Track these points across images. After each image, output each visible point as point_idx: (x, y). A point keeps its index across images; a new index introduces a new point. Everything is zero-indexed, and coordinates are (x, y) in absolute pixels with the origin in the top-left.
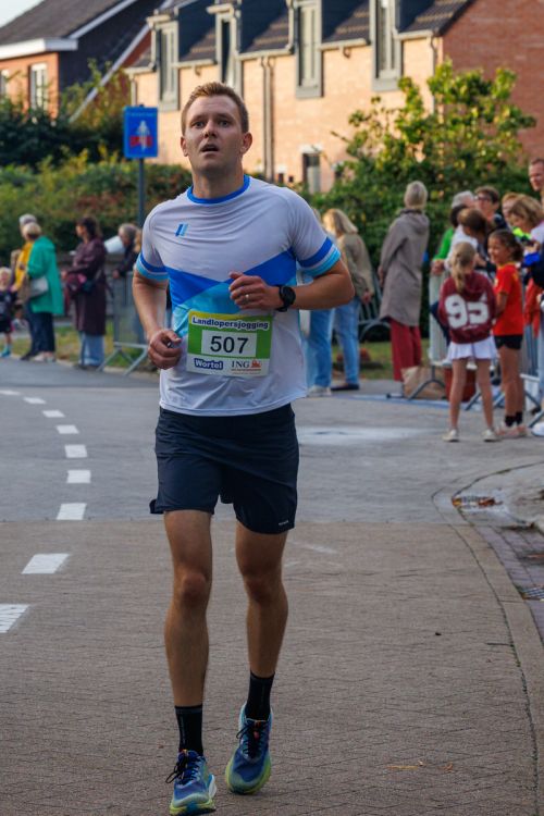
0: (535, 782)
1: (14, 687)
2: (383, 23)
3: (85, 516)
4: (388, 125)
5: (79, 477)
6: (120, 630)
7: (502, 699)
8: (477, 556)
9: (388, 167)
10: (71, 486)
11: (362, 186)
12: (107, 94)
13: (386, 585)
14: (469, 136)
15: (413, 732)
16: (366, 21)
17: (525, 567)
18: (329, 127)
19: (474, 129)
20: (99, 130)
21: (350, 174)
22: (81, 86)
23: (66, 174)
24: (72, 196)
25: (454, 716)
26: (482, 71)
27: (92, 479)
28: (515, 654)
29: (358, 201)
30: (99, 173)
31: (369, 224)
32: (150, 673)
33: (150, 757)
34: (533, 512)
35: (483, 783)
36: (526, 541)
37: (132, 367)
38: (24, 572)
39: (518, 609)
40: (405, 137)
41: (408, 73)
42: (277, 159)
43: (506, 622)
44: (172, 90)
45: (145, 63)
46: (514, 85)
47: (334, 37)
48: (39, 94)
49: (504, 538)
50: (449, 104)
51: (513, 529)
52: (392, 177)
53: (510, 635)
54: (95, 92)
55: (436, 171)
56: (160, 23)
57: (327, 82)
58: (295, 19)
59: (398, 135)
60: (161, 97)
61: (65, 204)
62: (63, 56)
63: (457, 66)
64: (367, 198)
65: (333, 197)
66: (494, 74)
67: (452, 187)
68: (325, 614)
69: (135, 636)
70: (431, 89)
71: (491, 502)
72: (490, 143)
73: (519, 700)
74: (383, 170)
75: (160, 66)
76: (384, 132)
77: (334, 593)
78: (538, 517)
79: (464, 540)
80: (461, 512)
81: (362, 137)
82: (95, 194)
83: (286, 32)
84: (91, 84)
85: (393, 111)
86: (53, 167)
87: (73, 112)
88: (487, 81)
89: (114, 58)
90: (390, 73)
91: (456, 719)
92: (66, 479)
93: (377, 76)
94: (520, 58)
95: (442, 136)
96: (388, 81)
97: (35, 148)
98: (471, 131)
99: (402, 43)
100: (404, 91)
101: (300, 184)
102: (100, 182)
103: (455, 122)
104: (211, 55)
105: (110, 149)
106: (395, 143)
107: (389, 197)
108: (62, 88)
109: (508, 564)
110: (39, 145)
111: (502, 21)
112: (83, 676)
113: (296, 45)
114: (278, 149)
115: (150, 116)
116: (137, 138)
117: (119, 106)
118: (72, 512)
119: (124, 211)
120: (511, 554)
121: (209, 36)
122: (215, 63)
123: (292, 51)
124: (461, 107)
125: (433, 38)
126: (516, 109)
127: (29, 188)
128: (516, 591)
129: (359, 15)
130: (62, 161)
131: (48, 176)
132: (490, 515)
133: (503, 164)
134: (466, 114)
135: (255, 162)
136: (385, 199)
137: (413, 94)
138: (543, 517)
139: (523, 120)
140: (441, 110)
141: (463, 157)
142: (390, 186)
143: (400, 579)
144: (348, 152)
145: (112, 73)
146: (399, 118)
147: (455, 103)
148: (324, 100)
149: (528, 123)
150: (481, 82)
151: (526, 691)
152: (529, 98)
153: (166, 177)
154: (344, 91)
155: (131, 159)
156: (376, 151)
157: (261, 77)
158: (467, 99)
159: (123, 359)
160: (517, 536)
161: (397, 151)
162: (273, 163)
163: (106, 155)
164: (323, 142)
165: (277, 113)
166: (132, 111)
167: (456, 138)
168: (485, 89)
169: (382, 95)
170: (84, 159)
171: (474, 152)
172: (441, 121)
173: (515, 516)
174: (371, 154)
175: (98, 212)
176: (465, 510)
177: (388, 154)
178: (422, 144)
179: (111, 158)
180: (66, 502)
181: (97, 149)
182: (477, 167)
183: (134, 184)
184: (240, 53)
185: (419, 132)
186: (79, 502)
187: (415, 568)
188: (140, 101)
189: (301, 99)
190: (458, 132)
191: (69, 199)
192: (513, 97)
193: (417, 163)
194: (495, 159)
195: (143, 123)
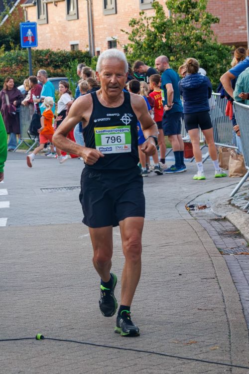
0: (230, 348)
3: (7, 224)
4: (148, 25)
7: (212, 306)
8: (199, 234)
9: (149, 46)
10: (1, 210)
11: (137, 56)
12: (13, 17)
13: (154, 251)
14: (187, 28)
15: (169, 326)
17: (222, 238)
18: (120, 28)
19: (190, 25)
20: (10, 35)
21: (131, 50)
25: (189, 316)
27: (10, 205)
28: (218, 283)
30: (11, 55)
34: (226, 211)
36: (222, 225)
37: (30, 149)
39: (219, 260)
40: (156, 31)
42: (96, 45)
43: (214, 267)
44: (44, 14)
46: (208, 3)
49: (211, 225)
50: (177, 13)
51: (216, 220)
52: (151, 50)
53: (216, 274)
54: (7, 16)
55: (172, 47)
57: (118, 5)
59: (153, 30)
60: (39, 18)
67: (181, 55)
70: (168, 7)
72: (197, 32)
73: (221, 306)
74: (146, 47)
75: (37, 3)
76: (146, 29)
78: (228, 213)
79: (192, 227)
80: (190, 213)
81: (135, 32)
82: (9, 66)
84: (5, 13)
85: (150, 18)
88: (195, 2)
90: (148, 0)
91: (191, 317)
93: (142, 2)
95: (175, 29)
96: (147, 4)
98: (188, 26)
100: (155, 9)
102: (10, 60)
103: (180, 22)
105: (15, 43)
106: (152, 34)
107: (150, 60)
109: (214, 238)
114: (96, 39)
115: (33, 27)
116: (27, 38)
117: (19, 22)
118: (0, 222)
119: (23, 73)
120: (215, 233)
122: (64, 1)
124: (183, 15)
126: (209, 14)
128: (218, 251)
132: (205, 213)
133: (205, 41)
134: (186, 18)
135: (86, 47)
136: (148, 61)
137: (159, 10)
138: (230, 213)
139: (213, 19)
140: (173, 16)
141: (185, 39)
142: (150, 55)
143: (161, 247)
144: (130, 39)
145: (14, 7)
146: (153, 22)
147: (180, 13)
148: (118, 14)
149: (215, 21)
150: (192, 2)
151: (224, 301)
152: (216, 9)
153: (43, 56)
154: (127, 10)
155: (25, 48)
156: (143, 38)
157: (86, 5)
158: (186, 11)
159: (25, 146)
160: (218, 223)
161: (153, 38)
162: (94, 47)
163: (13, 46)
164: (117, 35)
165: (95, 22)
166: (24, 25)
167: (181, 30)
168: (194, 6)
169: (144, 11)
170: (3, 49)
171: (190, 36)
172: (174, 22)
173: (216, 213)
174: (140, 40)
175: (11, 75)
176: (192, 212)
177: (148, 39)
178: (165, 34)
179: (16, 48)
181: (9, 44)
182: (192, 43)
183: (27, 60)
185: (163, 28)
186: (4, 217)
187: (169, 242)
188: (29, 20)
189: (106, 15)
190: (182, 27)
192: (207, 8)
193: (163, 43)
194: (200, 39)
195: (29, 30)
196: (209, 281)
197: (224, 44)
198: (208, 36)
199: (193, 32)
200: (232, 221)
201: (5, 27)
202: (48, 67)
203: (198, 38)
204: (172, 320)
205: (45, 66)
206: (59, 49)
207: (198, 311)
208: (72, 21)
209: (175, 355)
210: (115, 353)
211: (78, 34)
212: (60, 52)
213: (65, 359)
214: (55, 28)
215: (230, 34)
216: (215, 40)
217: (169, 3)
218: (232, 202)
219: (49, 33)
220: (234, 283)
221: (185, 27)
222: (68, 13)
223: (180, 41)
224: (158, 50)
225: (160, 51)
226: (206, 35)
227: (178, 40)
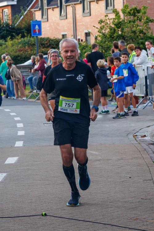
1: (3, 199)
3: (23, 145)
4: (110, 23)
5: (21, 133)
6: (34, 180)
7: (150, 197)
8: (141, 153)
9: (111, 36)
10: (19, 136)
11: (103, 42)
12: (26, 17)
13: (114, 163)
14: (134, 25)
15: (123, 209)
18: (93, 25)
19: (136, 23)
20: (24, 28)
21: (99, 38)
22: (18, 15)
23: (15, 42)
24: (17, 48)
25: (136, 203)
26: (138, 6)
27: (25, 133)
28: (153, 183)
29: (102, 46)
30: (25, 41)
31: (105, 53)
32: (44, 193)
35: (145, 223)
37: (36, 99)
38: (5, 163)
40: (115, 27)
41: (115, 8)
42: (77, 35)
43: (151, 173)
44: (45, 15)
45: (37, 8)
46: (147, 10)
49: (149, 147)
51: (152, 144)
52: (112, 39)
53: (152, 177)
54: (22, 17)
55: (125, 37)
57: (91, 11)
59: (113, 26)
60: (42, 18)
61: (15, 50)
62: (12, 6)
63: (130, 5)
64: (105, 45)
67: (130, 42)
68: (96, 173)
69: (39, 182)
70: (122, 12)
72: (141, 27)
74: (109, 37)
75: (42, 9)
77: (98, 166)
79: (137, 148)
81: (102, 27)
82: (24, 47)
84: (21, 14)
85: (111, 19)
86: (11, 39)
87: (16, 23)
88: (139, 9)
89: (28, 6)
90: (110, 8)
92: (17, 134)
94: (149, 2)
95: (127, 26)
96: (110, 10)
97: (5, 34)
98: (135, 24)
100: (115, 13)
101: (85, 42)
102: (24, 44)
103: (130, 22)
105: (28, 33)
106: (113, 29)
108: (12, 16)
109: (151, 155)
110: (6, 33)
114: (77, 32)
115: (39, 23)
116: (35, 30)
118: (19, 144)
119: (32, 52)
120: (151, 152)
122: (58, 7)
123: (81, 2)
124: (132, 17)
126: (148, 17)
127: (4, 46)
128: (153, 163)
130: (13, 38)
131: (10, 42)
132: (145, 140)
133: (145, 34)
134: (133, 19)
135: (71, 36)
136: (110, 45)
137: (117, 14)
139: (150, 20)
140: (126, 18)
141: (133, 32)
142: (111, 42)
143: (118, 161)
144: (99, 32)
145: (27, 11)
146: (113, 21)
147: (130, 16)
148: (91, 17)
149: (152, 21)
150: (137, 9)
152: (152, 14)
153: (45, 41)
154: (97, 14)
155: (34, 37)
156: (107, 31)
157: (72, 10)
158: (133, 14)
159: (33, 97)
161: (113, 31)
162: (76, 36)
163: (27, 35)
164: (91, 29)
165: (77, 21)
166: (34, 22)
167: (130, 26)
168: (139, 11)
169: (108, 15)
170: (20, 37)
171: (136, 30)
172: (126, 21)
173: (152, 140)
174: (105, 32)
175: (24, 52)
176: (137, 139)
177: (110, 32)
178: (120, 29)
179: (28, 36)
180: (17, 141)
181: (24, 34)
182: (137, 35)
183: (35, 44)
184: (65, 4)
185: (119, 25)
186: (21, 141)
187: (123, 157)
188: (36, 19)
189: (84, 17)
190: (131, 25)
191: (16, 49)
192: (147, 13)
193: (119, 34)
194: (142, 32)
195: (37, 25)
196: (148, 182)
198: (147, 31)
199: (138, 28)
201: (21, 23)
202: (47, 48)
203: (141, 32)
204: (126, 205)
205: (46, 48)
206: (55, 37)
207: (141, 200)
208: (63, 20)
209: (127, 227)
210: (91, 225)
211: (66, 28)
212: (55, 39)
213: (60, 228)
214: (52, 24)
216: (152, 33)
217: (123, 10)
219: (49, 27)
221: (133, 25)
222: (61, 15)
223: (130, 33)
224: (116, 39)
225: (117, 40)
226: (146, 30)
227: (128, 33)
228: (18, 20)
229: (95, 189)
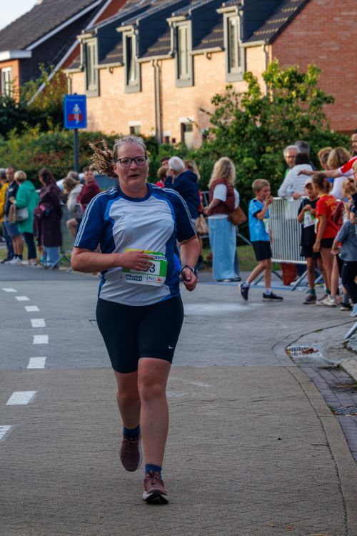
2: (232, 37)
3: (45, 366)
4: (237, 103)
5: (41, 339)
6: (72, 441)
7: (323, 481)
8: (303, 387)
9: (238, 132)
10: (36, 346)
11: (221, 145)
12: (51, 87)
13: (244, 408)
14: (291, 109)
15: (266, 504)
16: (221, 35)
17: (334, 393)
18: (199, 106)
19: (293, 105)
20: (47, 109)
21: (213, 136)
22: (35, 82)
23: (26, 140)
24: (30, 154)
25: (292, 493)
26: (298, 67)
27: (49, 340)
28: (330, 451)
29: (219, 154)
30: (47, 138)
32: (92, 469)
33: (95, 524)
34: (339, 357)
36: (335, 376)
38: (7, 404)
39: (332, 422)
40: (248, 112)
41: (249, 70)
42: (164, 127)
43: (324, 431)
44: (94, 83)
45: (76, 66)
46: (319, 76)
47: (201, 46)
48: (7, 88)
49: (320, 375)
50: (277, 89)
51: (326, 368)
52: (241, 137)
53: (327, 439)
54: (43, 85)
55: (269, 134)
56: (86, 39)
57: (196, 75)
58: (174, 35)
59: (244, 110)
60: (87, 88)
61: (26, 159)
62: (22, 62)
63: (281, 64)
64: (225, 152)
65: (202, 152)
66: (307, 69)
67: (280, 144)
68: (205, 427)
69: (82, 444)
70: (265, 80)
71: (311, 351)
72: (304, 114)
73: (334, 482)
74: (234, 133)
75: (86, 67)
76: (234, 108)
77: (210, 414)
78: (342, 360)
79: (294, 377)
80: (291, 358)
81: (220, 112)
82: (45, 153)
83: (169, 43)
84: (41, 80)
85: (240, 94)
86: (17, 135)
87: (30, 99)
88: (302, 73)
89: (56, 63)
90: (237, 70)
91: (294, 495)
92: (32, 342)
93: (229, 71)
94: (323, 57)
95: (273, 110)
96: (236, 74)
97: (5, 123)
98: (292, 107)
99: (245, 49)
100: (247, 81)
101: (180, 144)
102: (48, 145)
103: (281, 101)
104: (120, 59)
105: (55, 122)
106: (242, 115)
107: (239, 151)
108: (21, 83)
109: (324, 392)
110: (8, 121)
111: (310, 33)
112: (49, 472)
113: (175, 51)
114: (165, 120)
115: (81, 101)
116: (73, 115)
117: (60, 94)
119: (64, 163)
120: (325, 386)
121: (119, 47)
122: (123, 65)
123: (173, 56)
124: (284, 91)
125: (265, 45)
126: (321, 91)
127: (1, 150)
128: (329, 410)
129: (216, 31)
130: (23, 131)
131: (14, 142)
132: (311, 359)
133: (313, 128)
134: (288, 95)
135: (150, 129)
136: (236, 153)
137: (253, 83)
138: (346, 360)
139: (325, 99)
140: (271, 93)
141: (287, 124)
142: (239, 144)
143: (254, 403)
144: (212, 121)
145: (54, 73)
146: (244, 99)
147: (281, 88)
148: (195, 87)
149: (329, 100)
150: (298, 74)
151: (338, 475)
152: (329, 84)
153: (92, 141)
154: (208, 82)
155: (69, 129)
156: (230, 121)
157: (153, 73)
158: (289, 85)
159: (67, 262)
160: (329, 373)
161: (243, 121)
162: (162, 130)
163: (52, 127)
164: (195, 115)
165: (164, 97)
166: (69, 98)
167: (281, 111)
168: (300, 79)
169: (233, 84)
170: (37, 129)
171: (294, 120)
172: (272, 100)
173: (327, 360)
174: (226, 123)
175: (47, 164)
176: (294, 357)
177: (237, 123)
178: (260, 116)
179: (56, 129)
180: (32, 356)
181: (46, 122)
182: (296, 130)
183: (71, 145)
184: (139, 58)
185: (257, 108)
186: (41, 356)
187: (263, 395)
188: (74, 91)
189: (179, 87)
190: (283, 107)
191: (28, 156)
192: (319, 83)
193: (257, 128)
194: (307, 125)
195: (76, 106)
197: (339, 132)
198: (319, 121)
199: (298, 114)
200: (348, 370)
201: (41, 99)
203: (305, 123)
206: (114, 132)
208: (133, 95)
211: (140, 113)
212: (116, 136)
214: (109, 103)
215: (348, 119)
216: (328, 126)
217: (266, 75)
218: (349, 345)
219: (101, 110)
220: (351, 452)
221: (287, 107)
222: (128, 83)
223: (279, 126)
224: (251, 138)
226: (315, 119)
227: (277, 125)
228: (34, 93)
229: (205, 462)
